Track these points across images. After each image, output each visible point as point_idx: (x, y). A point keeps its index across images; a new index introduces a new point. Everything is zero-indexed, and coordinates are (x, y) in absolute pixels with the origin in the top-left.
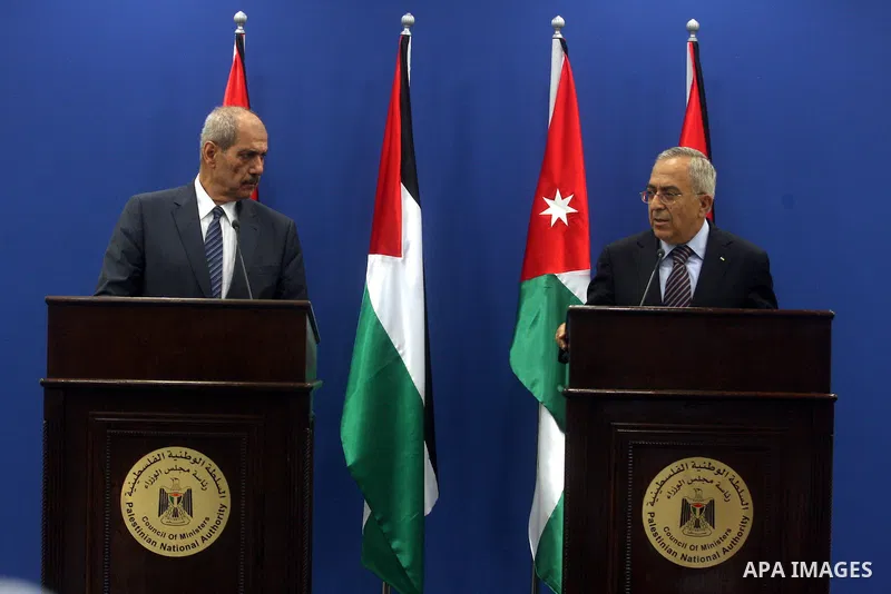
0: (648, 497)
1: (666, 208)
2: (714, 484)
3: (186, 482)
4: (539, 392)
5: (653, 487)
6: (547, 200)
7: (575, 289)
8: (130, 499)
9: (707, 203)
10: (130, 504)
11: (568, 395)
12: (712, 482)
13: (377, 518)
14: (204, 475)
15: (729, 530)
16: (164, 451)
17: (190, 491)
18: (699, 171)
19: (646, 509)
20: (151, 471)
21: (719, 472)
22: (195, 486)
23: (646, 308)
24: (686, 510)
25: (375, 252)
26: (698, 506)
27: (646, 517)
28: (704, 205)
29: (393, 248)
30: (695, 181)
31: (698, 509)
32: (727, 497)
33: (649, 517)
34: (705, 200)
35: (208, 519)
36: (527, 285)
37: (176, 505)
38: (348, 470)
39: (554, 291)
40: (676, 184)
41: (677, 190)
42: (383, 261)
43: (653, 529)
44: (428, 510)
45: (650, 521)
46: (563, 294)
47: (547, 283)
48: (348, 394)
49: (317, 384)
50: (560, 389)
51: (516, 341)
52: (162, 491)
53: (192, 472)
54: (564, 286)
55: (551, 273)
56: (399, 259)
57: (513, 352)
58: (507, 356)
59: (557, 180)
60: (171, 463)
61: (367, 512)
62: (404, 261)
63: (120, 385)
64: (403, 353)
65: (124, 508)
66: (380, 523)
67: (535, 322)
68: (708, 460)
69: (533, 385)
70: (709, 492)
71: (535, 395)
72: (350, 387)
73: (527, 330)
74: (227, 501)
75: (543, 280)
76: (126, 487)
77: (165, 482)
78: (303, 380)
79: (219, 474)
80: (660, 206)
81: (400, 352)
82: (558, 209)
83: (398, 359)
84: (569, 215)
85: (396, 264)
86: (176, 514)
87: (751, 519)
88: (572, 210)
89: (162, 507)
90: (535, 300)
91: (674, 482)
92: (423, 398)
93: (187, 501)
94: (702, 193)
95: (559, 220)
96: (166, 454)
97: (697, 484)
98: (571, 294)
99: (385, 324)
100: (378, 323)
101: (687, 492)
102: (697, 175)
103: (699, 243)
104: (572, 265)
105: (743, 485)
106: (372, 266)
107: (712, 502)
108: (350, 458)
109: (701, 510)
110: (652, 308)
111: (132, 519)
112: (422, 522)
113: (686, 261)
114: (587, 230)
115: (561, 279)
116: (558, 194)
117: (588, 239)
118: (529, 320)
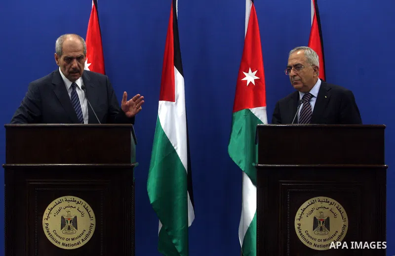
0: (297, 216)
1: (297, 75)
2: (329, 209)
3: (74, 213)
4: (242, 166)
5: (299, 212)
6: (245, 73)
7: (259, 115)
8: (47, 222)
9: (317, 69)
10: (47, 224)
11: (258, 167)
12: (328, 208)
13: (166, 228)
14: (82, 209)
15: (337, 232)
16: (63, 198)
17: (76, 217)
18: (310, 55)
19: (296, 222)
20: (57, 208)
21: (331, 203)
22: (79, 215)
23: (295, 125)
24: (316, 222)
25: (162, 100)
26: (321, 220)
27: (296, 226)
28: (315, 70)
29: (171, 98)
30: (309, 60)
31: (321, 222)
32: (335, 216)
33: (298, 226)
34: (315, 68)
35: (85, 231)
36: (236, 115)
37: (69, 224)
38: (151, 205)
39: (249, 116)
40: (300, 63)
41: (301, 65)
42: (166, 104)
43: (300, 232)
44: (190, 224)
45: (299, 228)
46: (254, 119)
47: (246, 113)
48: (150, 169)
49: (136, 164)
50: (254, 164)
51: (231, 142)
52: (62, 218)
53: (77, 208)
54: (253, 114)
55: (247, 108)
56: (174, 103)
57: (230, 147)
58: (227, 149)
59: (249, 63)
60: (66, 204)
61: (160, 226)
62: (176, 103)
63: (42, 166)
64: (177, 148)
65: (44, 226)
66: (167, 230)
67: (240, 132)
68: (326, 198)
69: (240, 162)
70: (326, 214)
71: (241, 168)
72: (151, 165)
73: (236, 136)
74: (94, 222)
75: (243, 112)
76: (45, 216)
77: (64, 213)
78: (130, 163)
79: (90, 209)
80: (294, 74)
81: (175, 148)
82: (250, 77)
83: (174, 151)
84: (255, 80)
85: (172, 105)
86: (69, 228)
87: (347, 226)
88: (257, 78)
89: (63, 226)
90: (240, 121)
91: (310, 209)
92: (187, 170)
93: (74, 222)
94: (313, 65)
95: (251, 83)
96: (64, 200)
97: (321, 210)
98: (256, 118)
99: (168, 135)
100: (164, 134)
101: (315, 214)
102: (309, 57)
103: (315, 91)
104: (257, 105)
105: (343, 209)
106: (161, 106)
107: (328, 218)
108: (152, 200)
109: (323, 222)
111: (48, 231)
112: (187, 230)
113: (310, 101)
114: (264, 86)
115: (251, 111)
116: (250, 70)
117: (264, 91)
118: (237, 132)
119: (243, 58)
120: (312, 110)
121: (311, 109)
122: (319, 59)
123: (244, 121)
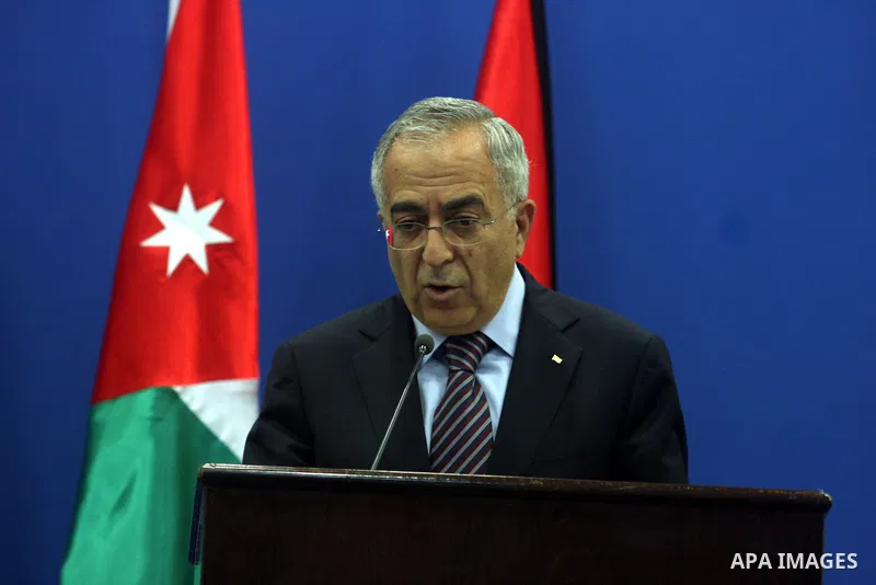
1: (458, 256)
6: (158, 212)
23: (387, 475)
28: (521, 227)
36: (109, 413)
39: (170, 427)
46: (192, 435)
47: (154, 407)
54: (194, 416)
55: (163, 385)
59: (185, 163)
67: (123, 501)
73: (104, 520)
75: (145, 400)
82: (185, 234)
84: (212, 249)
88: (220, 237)
90: (125, 447)
95: (187, 261)
98: (208, 437)
104: (214, 367)
110: (399, 475)
113: (477, 366)
114: (252, 284)
115: (186, 398)
116: (187, 195)
117: (252, 304)
118: (111, 498)
119: (156, 140)
120: (495, 419)
121: (487, 414)
122: (532, 170)
123: (147, 447)
